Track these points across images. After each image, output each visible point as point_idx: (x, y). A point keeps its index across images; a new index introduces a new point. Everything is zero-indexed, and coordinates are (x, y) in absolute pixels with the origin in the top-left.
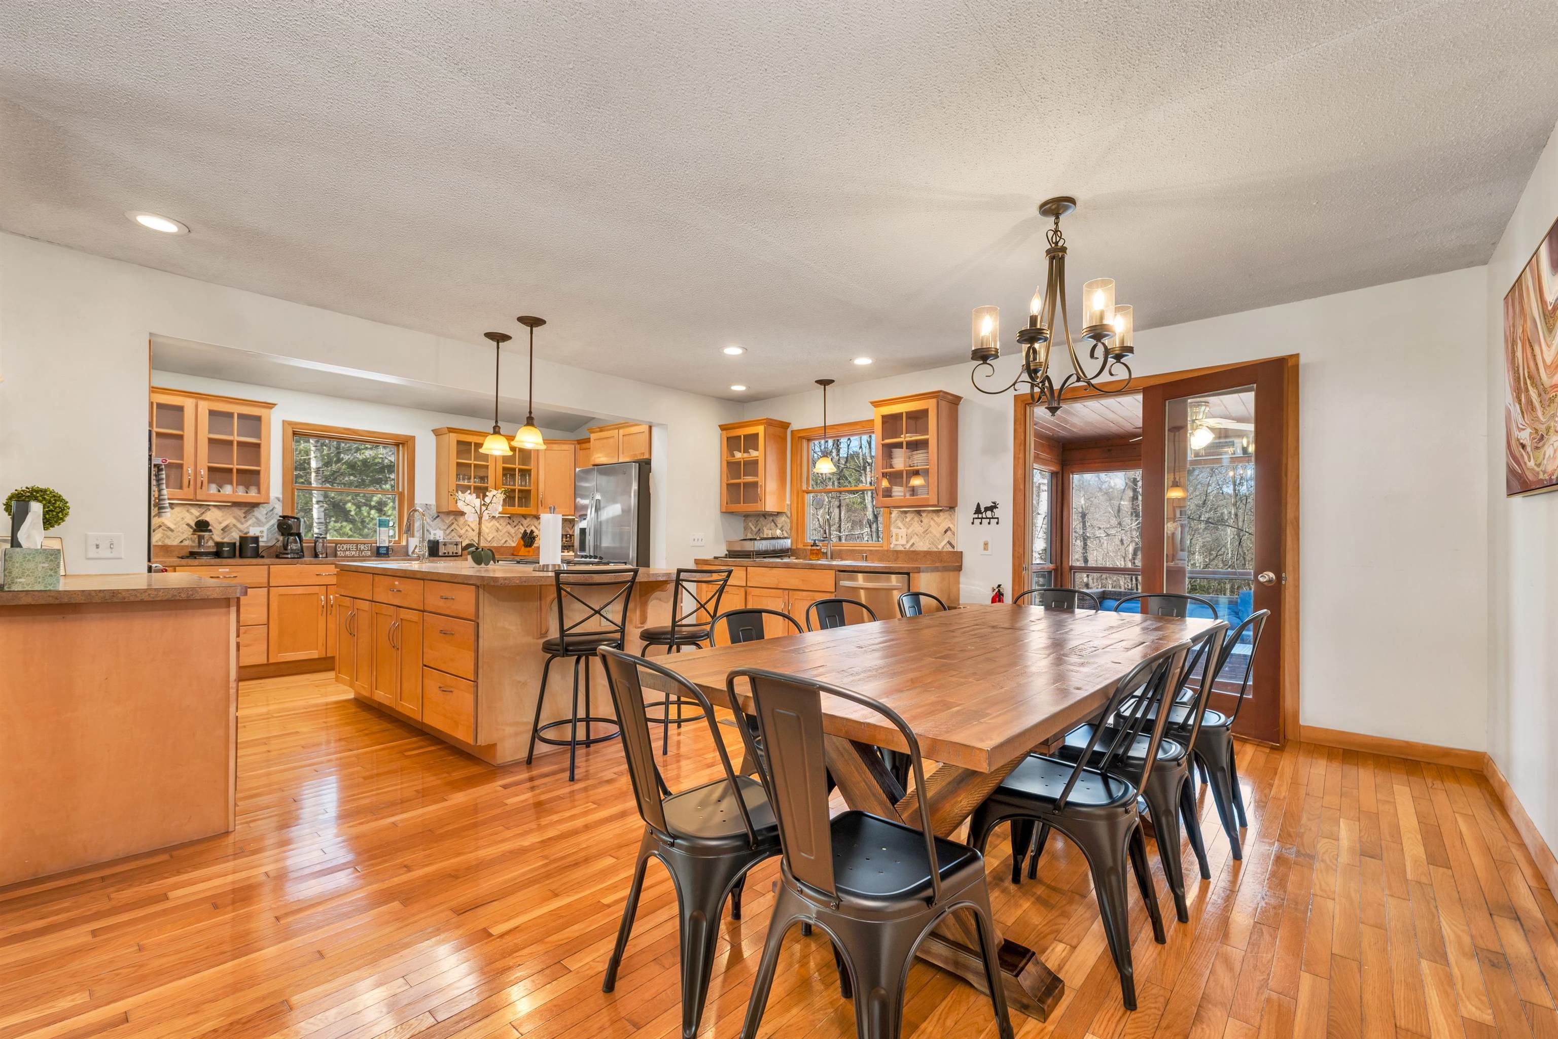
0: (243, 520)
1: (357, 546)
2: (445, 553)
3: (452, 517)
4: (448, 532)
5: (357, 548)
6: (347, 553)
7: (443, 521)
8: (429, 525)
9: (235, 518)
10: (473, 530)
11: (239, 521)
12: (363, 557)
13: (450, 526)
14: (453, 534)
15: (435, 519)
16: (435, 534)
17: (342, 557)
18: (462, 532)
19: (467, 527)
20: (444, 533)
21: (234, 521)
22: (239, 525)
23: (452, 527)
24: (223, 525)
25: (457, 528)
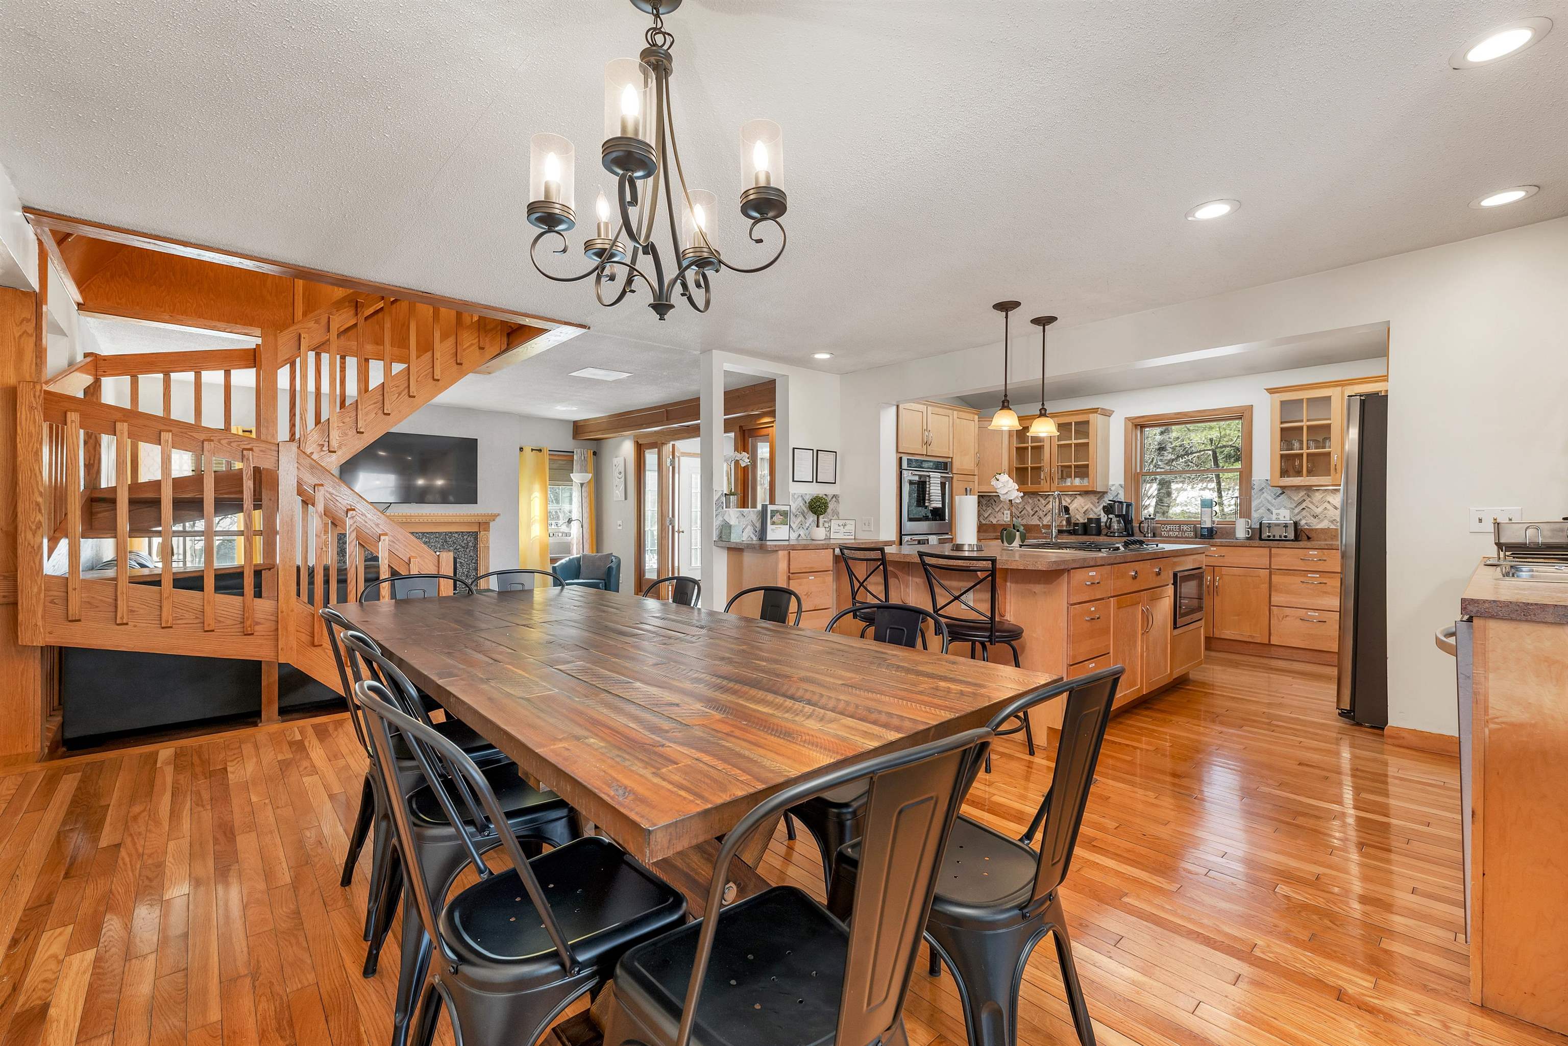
0: (1097, 505)
1: (1180, 527)
2: (1269, 536)
3: (1302, 493)
4: (1297, 511)
5: (1180, 529)
6: (1171, 533)
7: (1290, 498)
8: (1270, 503)
9: (1092, 503)
10: (1336, 508)
11: (1094, 505)
12: (1186, 537)
13: (1300, 503)
14: (1304, 513)
15: (1278, 496)
16: (1278, 514)
17: (1166, 537)
18: (1318, 511)
19: (1326, 505)
20: (1292, 512)
21: (1092, 506)
22: (1094, 509)
23: (1304, 505)
24: (1085, 509)
25: (1311, 506)
